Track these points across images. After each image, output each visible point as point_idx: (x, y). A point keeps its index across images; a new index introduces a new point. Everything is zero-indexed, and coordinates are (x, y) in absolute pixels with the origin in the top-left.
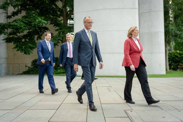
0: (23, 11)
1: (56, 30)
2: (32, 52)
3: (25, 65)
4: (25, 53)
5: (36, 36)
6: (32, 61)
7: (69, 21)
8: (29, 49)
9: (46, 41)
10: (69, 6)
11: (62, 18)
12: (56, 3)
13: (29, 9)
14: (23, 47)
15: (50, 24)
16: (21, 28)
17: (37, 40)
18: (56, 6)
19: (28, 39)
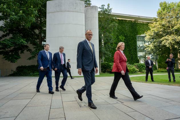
0: (10, 34)
1: (34, 48)
2: (17, 61)
3: (11, 70)
4: (12, 62)
5: (20, 51)
6: (16, 67)
7: (43, 42)
8: (15, 59)
9: (45, 51)
10: (43, 33)
11: (38, 40)
12: (35, 31)
13: (15, 33)
14: (10, 58)
15: (30, 44)
16: (9, 45)
17: (21, 53)
18: (34, 32)
19: (14, 53)
